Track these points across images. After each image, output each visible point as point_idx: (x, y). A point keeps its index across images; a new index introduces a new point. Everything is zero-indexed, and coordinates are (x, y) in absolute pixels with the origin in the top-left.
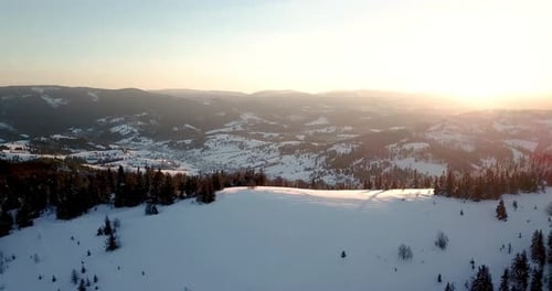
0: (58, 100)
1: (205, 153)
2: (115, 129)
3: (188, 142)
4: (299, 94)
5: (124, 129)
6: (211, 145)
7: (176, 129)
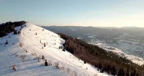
0: (74, 29)
1: (118, 45)
2: (89, 37)
3: (111, 41)
4: (138, 28)
5: (91, 37)
6: (119, 43)
7: (105, 37)
